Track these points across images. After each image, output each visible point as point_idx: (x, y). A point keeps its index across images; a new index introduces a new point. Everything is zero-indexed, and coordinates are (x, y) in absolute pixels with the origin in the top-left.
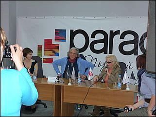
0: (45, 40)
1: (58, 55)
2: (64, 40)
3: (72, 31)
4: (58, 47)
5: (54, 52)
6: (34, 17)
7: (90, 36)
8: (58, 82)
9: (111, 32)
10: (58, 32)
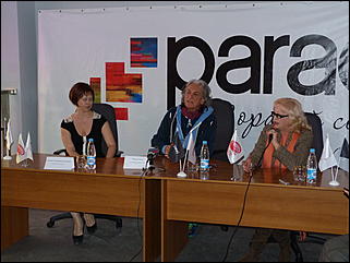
0: (107, 64)
1: (139, 99)
2: (154, 63)
3: (171, 40)
4: (138, 81)
5: (129, 93)
6: (79, 11)
7: (216, 52)
8: (151, 169)
9: (268, 40)
10: (139, 44)
